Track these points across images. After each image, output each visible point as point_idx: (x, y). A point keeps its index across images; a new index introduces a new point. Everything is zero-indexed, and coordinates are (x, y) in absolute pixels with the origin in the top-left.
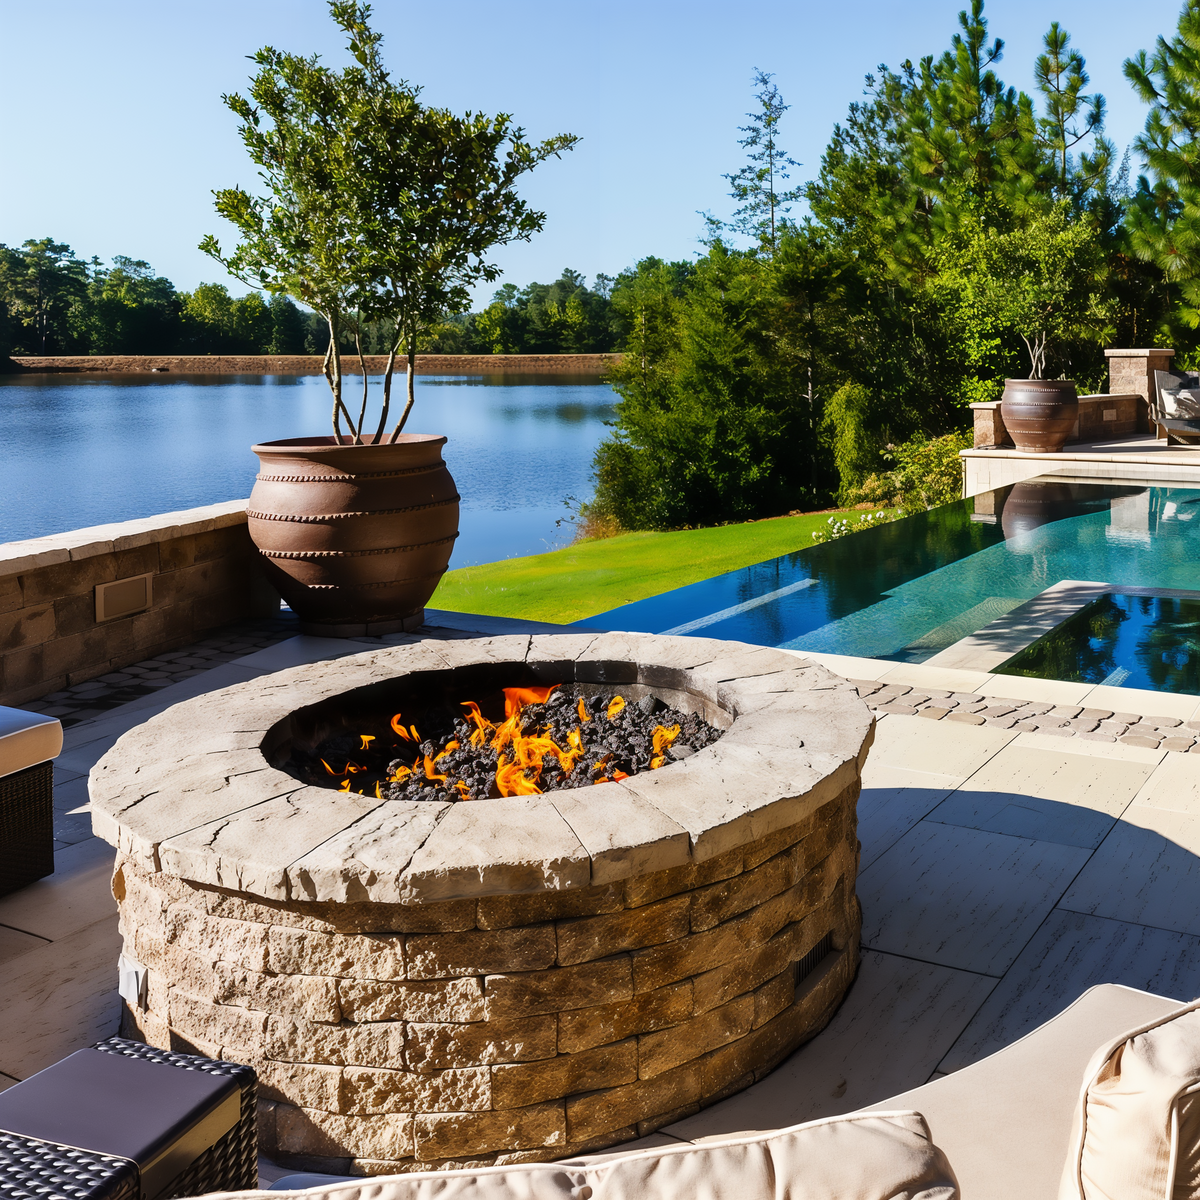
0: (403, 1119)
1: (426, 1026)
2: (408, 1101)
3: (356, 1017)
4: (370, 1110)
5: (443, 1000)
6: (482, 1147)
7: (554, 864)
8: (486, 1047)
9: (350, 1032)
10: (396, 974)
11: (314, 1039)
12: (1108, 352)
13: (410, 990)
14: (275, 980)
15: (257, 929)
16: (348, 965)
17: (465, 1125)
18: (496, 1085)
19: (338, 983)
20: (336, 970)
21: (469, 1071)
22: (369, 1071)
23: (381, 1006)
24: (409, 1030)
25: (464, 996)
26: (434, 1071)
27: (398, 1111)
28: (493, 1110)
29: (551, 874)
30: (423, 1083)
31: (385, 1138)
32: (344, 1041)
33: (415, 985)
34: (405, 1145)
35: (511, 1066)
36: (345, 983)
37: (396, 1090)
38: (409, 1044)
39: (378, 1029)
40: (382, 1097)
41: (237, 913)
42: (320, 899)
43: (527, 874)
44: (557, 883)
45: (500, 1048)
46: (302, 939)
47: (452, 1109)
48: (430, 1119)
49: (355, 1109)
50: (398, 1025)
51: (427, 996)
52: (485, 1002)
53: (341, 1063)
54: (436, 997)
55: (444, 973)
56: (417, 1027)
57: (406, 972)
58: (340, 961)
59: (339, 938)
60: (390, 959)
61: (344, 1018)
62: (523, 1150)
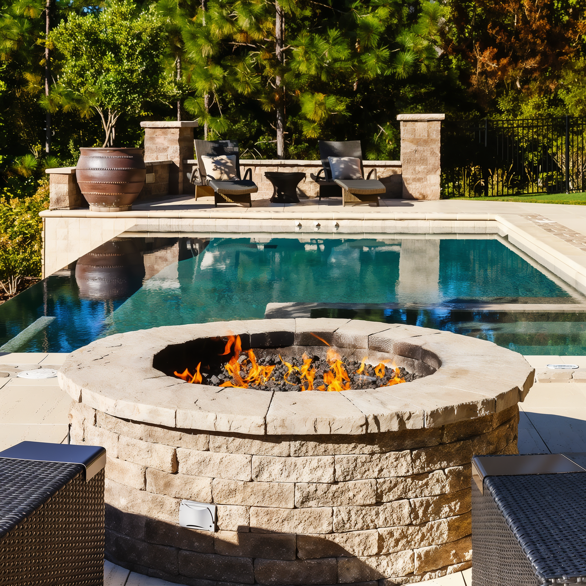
0: (408, 552)
1: (420, 499)
2: (409, 543)
3: (384, 499)
4: (391, 550)
5: (427, 484)
6: (442, 564)
7: (483, 403)
8: (444, 508)
9: (381, 508)
10: (408, 471)
11: (362, 516)
12: (143, 124)
13: (413, 480)
14: (337, 486)
15: (329, 459)
16: (381, 470)
17: (435, 552)
18: (450, 528)
19: (376, 481)
20: (375, 474)
21: (438, 521)
22: (392, 529)
23: (398, 491)
24: (412, 503)
25: (438, 480)
26: (423, 524)
27: (405, 549)
28: (448, 543)
29: (481, 408)
30: (418, 531)
31: (400, 565)
32: (377, 514)
33: (416, 477)
34: (409, 568)
35: (455, 517)
36: (380, 481)
37: (404, 537)
38: (412, 510)
39: (396, 504)
40: (397, 542)
41: (310, 453)
42: (382, 430)
43: (471, 409)
44: (482, 413)
45: (450, 508)
46: (356, 460)
47: (430, 545)
48: (422, 550)
49: (384, 551)
50: (406, 501)
51: (420, 482)
52: (447, 482)
53: (375, 527)
54: (424, 482)
55: (429, 468)
56: (416, 500)
57: (412, 470)
58: (377, 469)
59: (377, 456)
60: (405, 464)
61: (378, 501)
62: (457, 564)
